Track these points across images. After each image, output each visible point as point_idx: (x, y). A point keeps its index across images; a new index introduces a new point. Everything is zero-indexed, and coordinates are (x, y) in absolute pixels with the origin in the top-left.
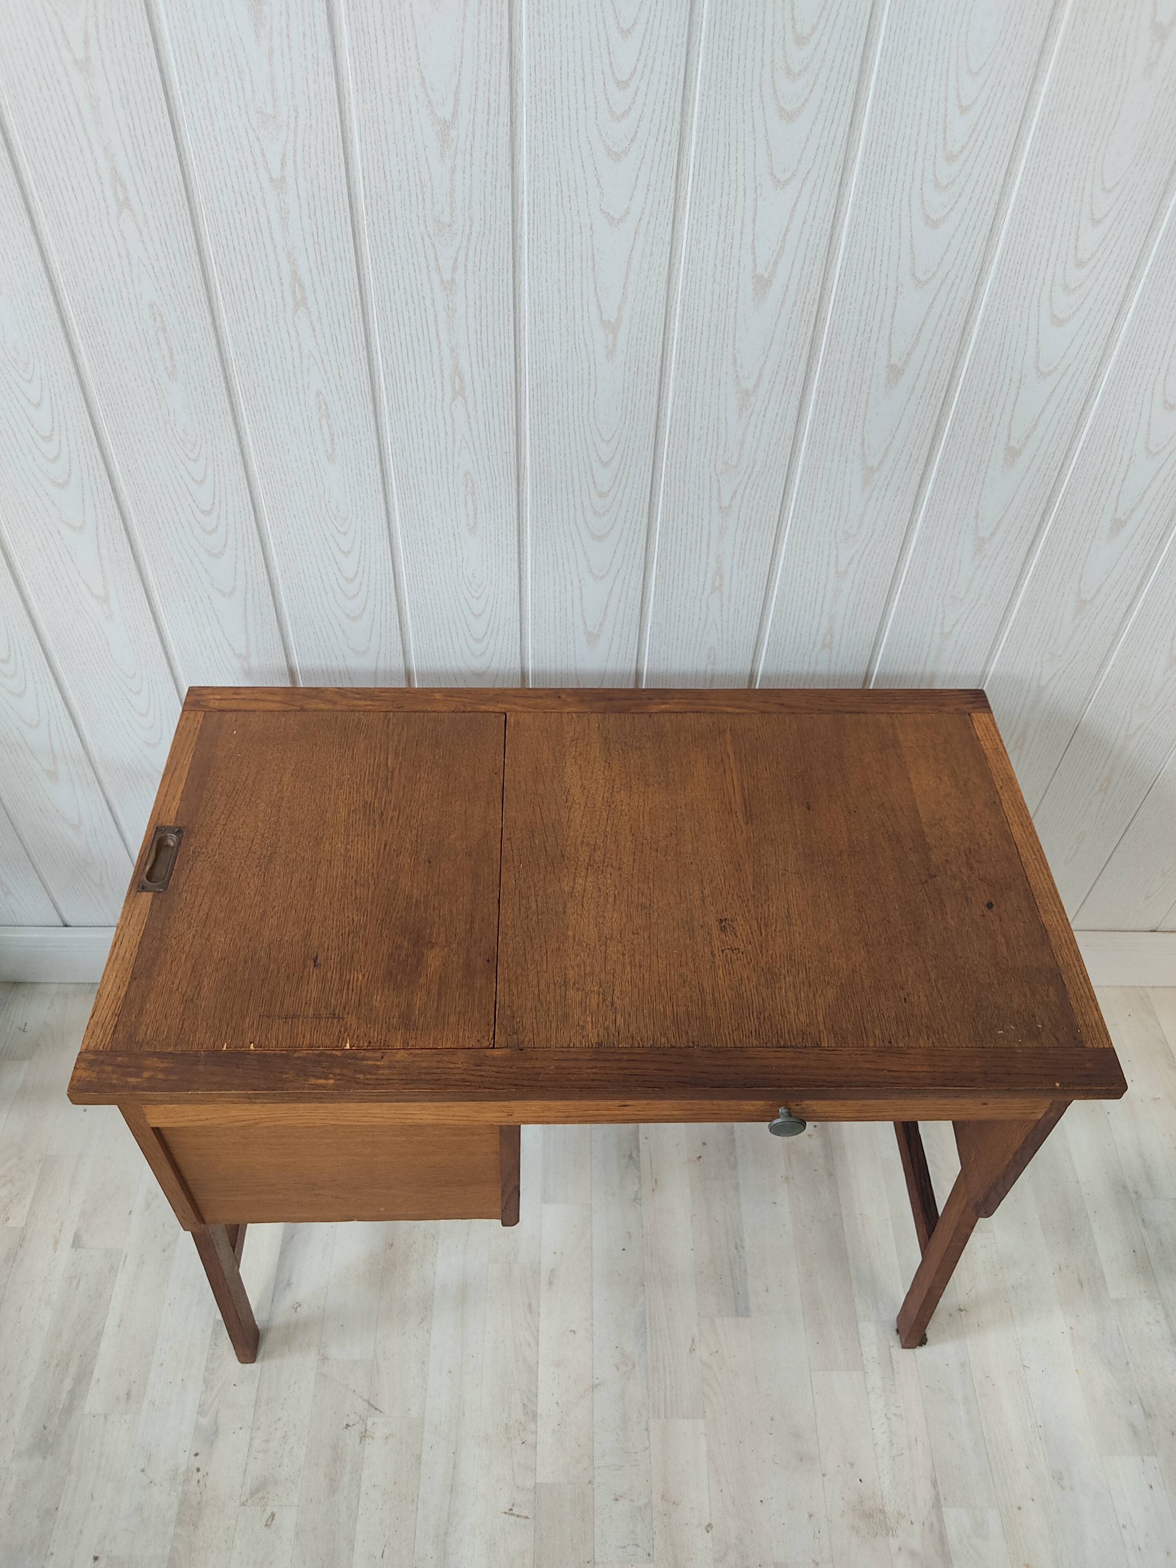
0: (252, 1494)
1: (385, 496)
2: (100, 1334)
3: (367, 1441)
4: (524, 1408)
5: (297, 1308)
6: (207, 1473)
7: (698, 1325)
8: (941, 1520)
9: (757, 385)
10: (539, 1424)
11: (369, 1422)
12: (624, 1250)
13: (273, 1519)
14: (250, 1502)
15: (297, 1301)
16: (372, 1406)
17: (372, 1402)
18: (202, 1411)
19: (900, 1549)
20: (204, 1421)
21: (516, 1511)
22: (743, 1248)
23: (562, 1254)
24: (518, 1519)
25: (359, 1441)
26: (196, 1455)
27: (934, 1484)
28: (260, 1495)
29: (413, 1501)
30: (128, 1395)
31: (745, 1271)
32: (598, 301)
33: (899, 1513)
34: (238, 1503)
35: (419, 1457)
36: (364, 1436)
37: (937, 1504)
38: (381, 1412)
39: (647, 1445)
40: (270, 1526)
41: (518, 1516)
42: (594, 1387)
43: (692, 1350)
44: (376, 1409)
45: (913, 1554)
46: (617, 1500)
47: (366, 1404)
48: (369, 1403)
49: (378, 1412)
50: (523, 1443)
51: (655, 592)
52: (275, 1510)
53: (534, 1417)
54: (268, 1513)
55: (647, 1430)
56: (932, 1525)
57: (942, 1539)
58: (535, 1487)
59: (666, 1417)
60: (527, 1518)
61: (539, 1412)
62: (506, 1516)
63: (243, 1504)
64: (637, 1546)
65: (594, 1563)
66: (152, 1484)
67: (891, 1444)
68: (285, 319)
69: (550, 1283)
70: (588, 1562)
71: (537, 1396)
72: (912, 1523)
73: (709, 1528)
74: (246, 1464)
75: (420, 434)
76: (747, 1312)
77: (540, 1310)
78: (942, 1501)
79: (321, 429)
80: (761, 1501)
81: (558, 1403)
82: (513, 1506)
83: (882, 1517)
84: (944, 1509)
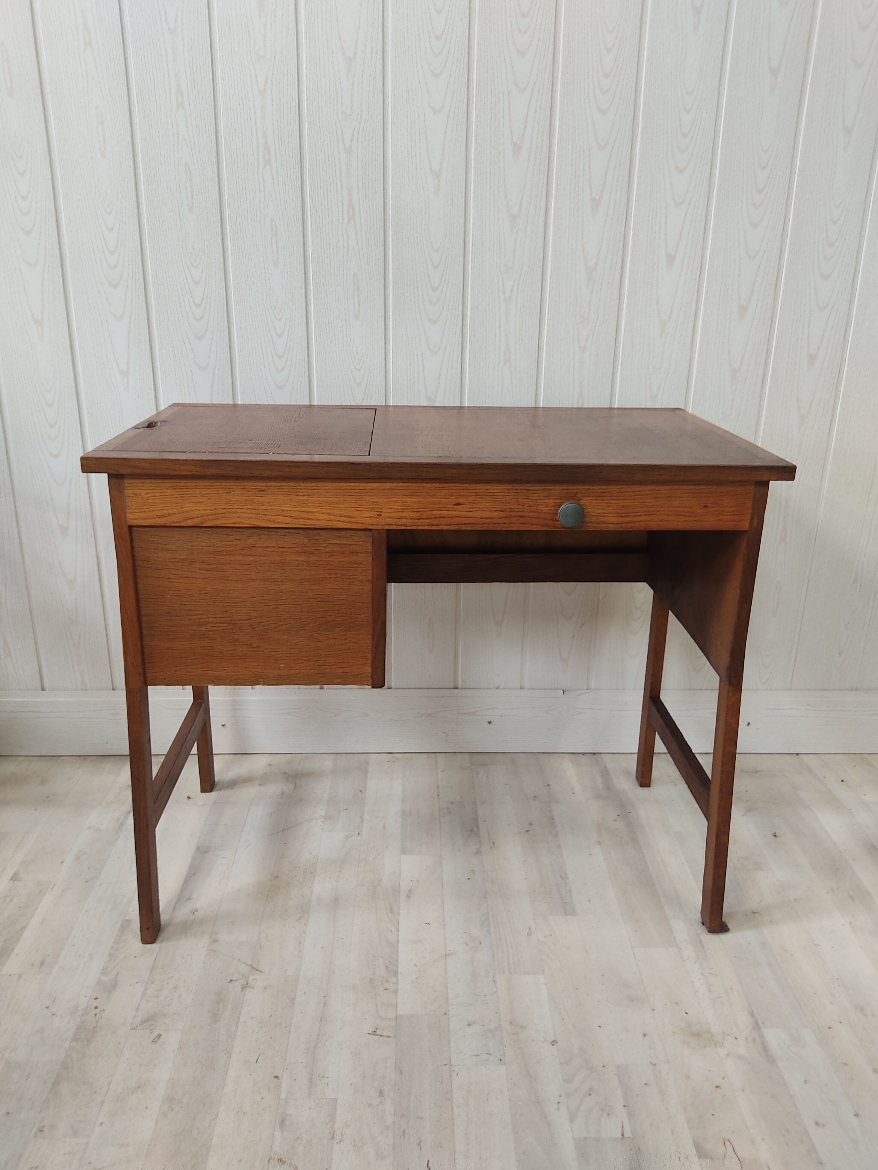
0: (142, 1023)
1: (306, 292)
2: (23, 928)
3: (248, 990)
4: (387, 969)
5: (194, 912)
6: (104, 1010)
7: (534, 920)
8: (761, 1036)
9: (519, 212)
10: (399, 978)
11: (251, 979)
12: (469, 879)
13: (159, 1038)
14: (140, 1027)
15: (195, 908)
16: (254, 968)
17: (254, 966)
18: (104, 971)
19: (728, 1055)
20: (105, 979)
21: (378, 1032)
22: (567, 878)
23: (418, 881)
24: (381, 1038)
25: (240, 990)
26: (96, 999)
27: (752, 1014)
28: (149, 1023)
29: (286, 1027)
30: (42, 963)
31: (570, 890)
32: (429, 158)
33: (724, 1033)
34: (129, 1028)
35: (293, 1000)
36: (244, 987)
37: (757, 1026)
38: (261, 972)
39: (495, 990)
40: (156, 1042)
41: (381, 1036)
42: (446, 955)
43: (529, 934)
44: (257, 970)
45: (740, 1058)
46: (470, 1025)
47: (250, 967)
48: (251, 967)
49: (258, 972)
50: (386, 989)
51: (469, 364)
52: (162, 1032)
53: (396, 973)
54: (156, 1033)
55: (494, 981)
56: (754, 1040)
57: (765, 1048)
58: (396, 1017)
59: (510, 973)
60: (389, 1037)
61: (399, 971)
62: (371, 1036)
63: (134, 1029)
64: (490, 1054)
65: (451, 1065)
66: (54, 1016)
67: (710, 991)
68: (258, 172)
69: (409, 897)
70: (445, 1065)
71: (398, 961)
72: (736, 1038)
73: (554, 1043)
74: (139, 1005)
75: (328, 247)
76: (574, 913)
77: (400, 912)
78: (761, 1025)
79: (272, 244)
80: (600, 1026)
81: (416, 965)
82: (377, 1029)
83: (709, 1036)
84: (763, 1030)
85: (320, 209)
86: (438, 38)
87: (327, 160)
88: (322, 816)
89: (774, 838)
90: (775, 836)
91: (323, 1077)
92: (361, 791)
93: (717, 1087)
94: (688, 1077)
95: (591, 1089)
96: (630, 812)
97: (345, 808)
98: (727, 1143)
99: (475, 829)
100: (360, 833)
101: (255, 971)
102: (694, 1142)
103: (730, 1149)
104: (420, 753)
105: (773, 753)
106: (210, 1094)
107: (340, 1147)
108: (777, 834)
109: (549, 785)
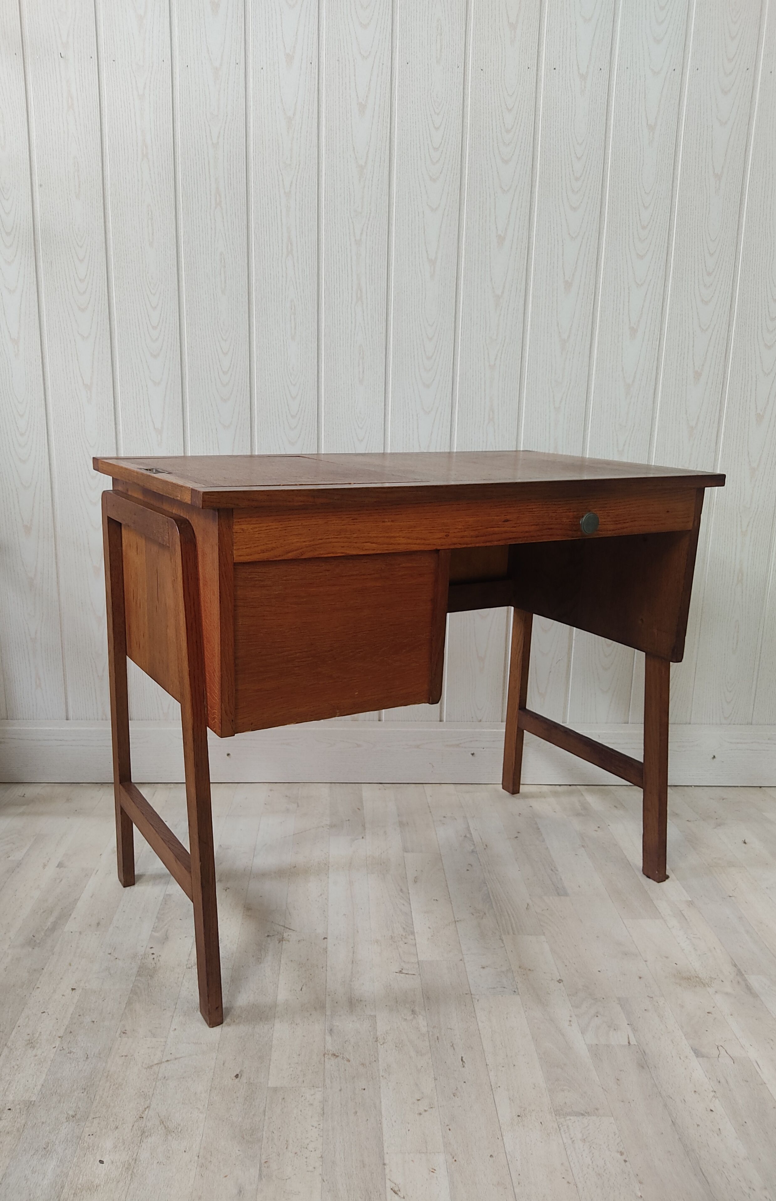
3: (284, 942)
4: (404, 930)
6: (160, 955)
7: (530, 899)
8: (745, 980)
9: (503, 292)
10: (416, 936)
11: (285, 935)
12: (468, 870)
15: (227, 887)
18: (154, 929)
19: (716, 992)
20: (157, 934)
21: (403, 971)
22: (557, 870)
23: (422, 871)
24: (407, 976)
25: (278, 942)
26: (151, 948)
27: (735, 966)
29: (323, 967)
30: (98, 924)
31: (561, 879)
32: (426, 249)
33: (711, 977)
34: (185, 967)
35: (325, 949)
36: (281, 940)
37: (740, 973)
38: (293, 930)
39: (503, 945)
41: (407, 974)
42: (456, 921)
43: (528, 908)
45: (727, 994)
46: (484, 968)
48: (284, 927)
49: (291, 930)
50: (406, 943)
53: (413, 933)
55: (501, 939)
56: (738, 982)
57: (748, 987)
58: (418, 961)
59: (514, 934)
60: (413, 975)
61: (415, 932)
62: (397, 974)
63: (189, 968)
64: (504, 988)
65: (471, 994)
66: (117, 959)
67: (695, 949)
68: (281, 260)
69: (415, 882)
70: (466, 994)
71: (413, 925)
72: (722, 981)
73: (560, 981)
74: (191, 952)
75: (339, 323)
76: (566, 894)
77: (410, 892)
78: (743, 972)
79: (291, 321)
80: (599, 971)
81: (429, 928)
82: (402, 969)
83: (697, 979)
84: (746, 976)
85: (333, 292)
86: (436, 149)
87: (340, 251)
88: (327, 825)
89: (744, 844)
90: (745, 843)
91: (361, 1001)
92: (359, 809)
93: (708, 1013)
94: (682, 1006)
95: (597, 1013)
96: (609, 825)
97: (347, 819)
98: (720, 1048)
99: (468, 835)
100: (364, 837)
101: (288, 929)
102: (692, 1048)
103: (723, 1052)
104: (408, 783)
105: (738, 786)
106: (265, 1011)
107: (384, 1047)
108: (746, 842)
109: (531, 806)
